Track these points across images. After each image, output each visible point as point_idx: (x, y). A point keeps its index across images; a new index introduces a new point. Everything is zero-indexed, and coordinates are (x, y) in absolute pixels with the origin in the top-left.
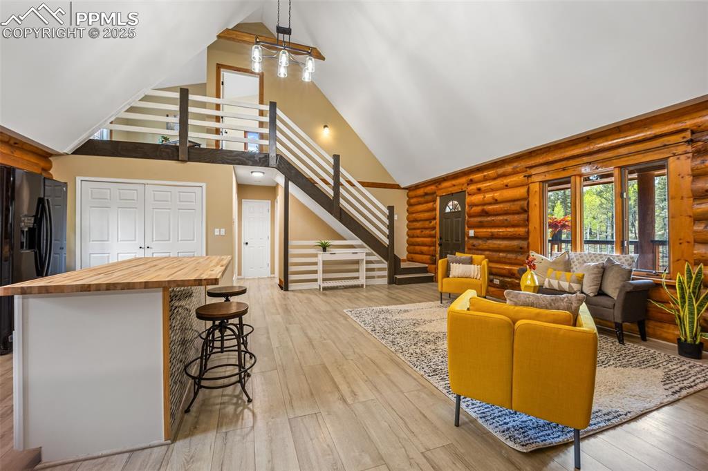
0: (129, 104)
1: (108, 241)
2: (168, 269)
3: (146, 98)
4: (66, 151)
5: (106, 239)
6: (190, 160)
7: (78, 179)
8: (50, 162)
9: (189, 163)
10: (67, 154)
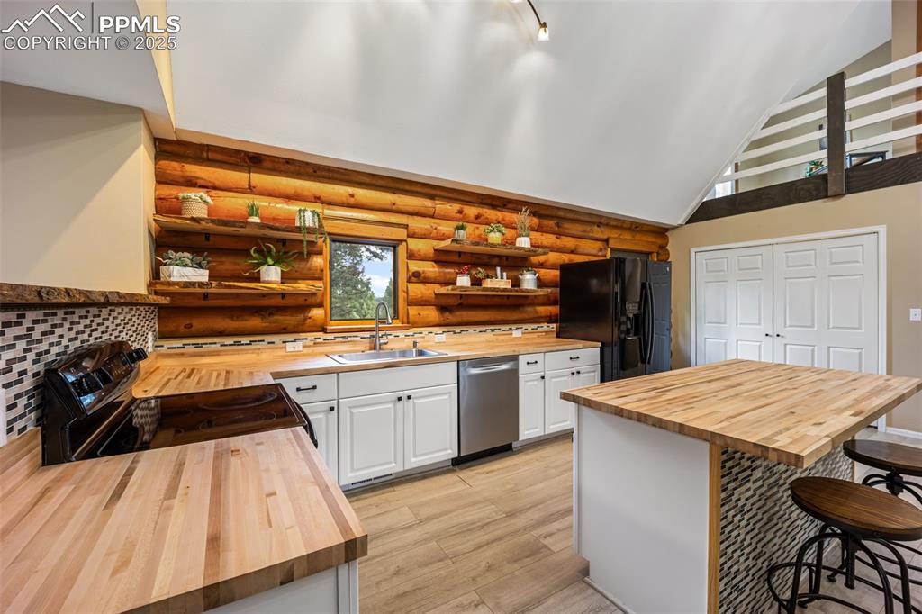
0: (748, 139)
1: (725, 323)
2: (746, 398)
3: (773, 121)
4: (680, 223)
5: (723, 321)
6: (849, 190)
7: (693, 251)
8: (666, 238)
9: (847, 196)
10: (681, 225)
